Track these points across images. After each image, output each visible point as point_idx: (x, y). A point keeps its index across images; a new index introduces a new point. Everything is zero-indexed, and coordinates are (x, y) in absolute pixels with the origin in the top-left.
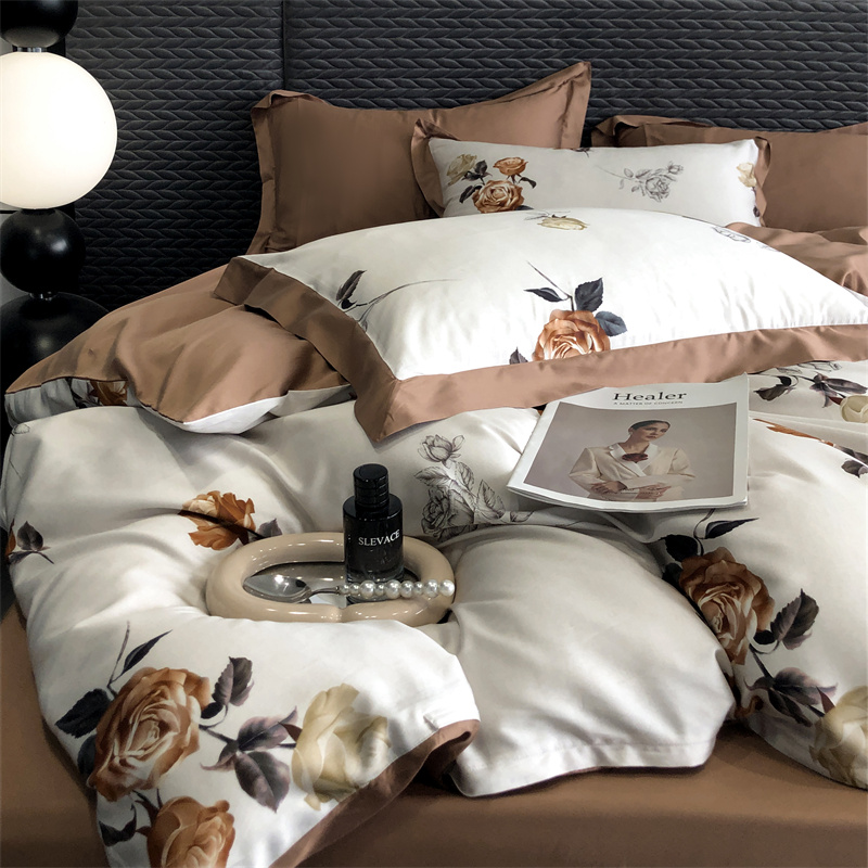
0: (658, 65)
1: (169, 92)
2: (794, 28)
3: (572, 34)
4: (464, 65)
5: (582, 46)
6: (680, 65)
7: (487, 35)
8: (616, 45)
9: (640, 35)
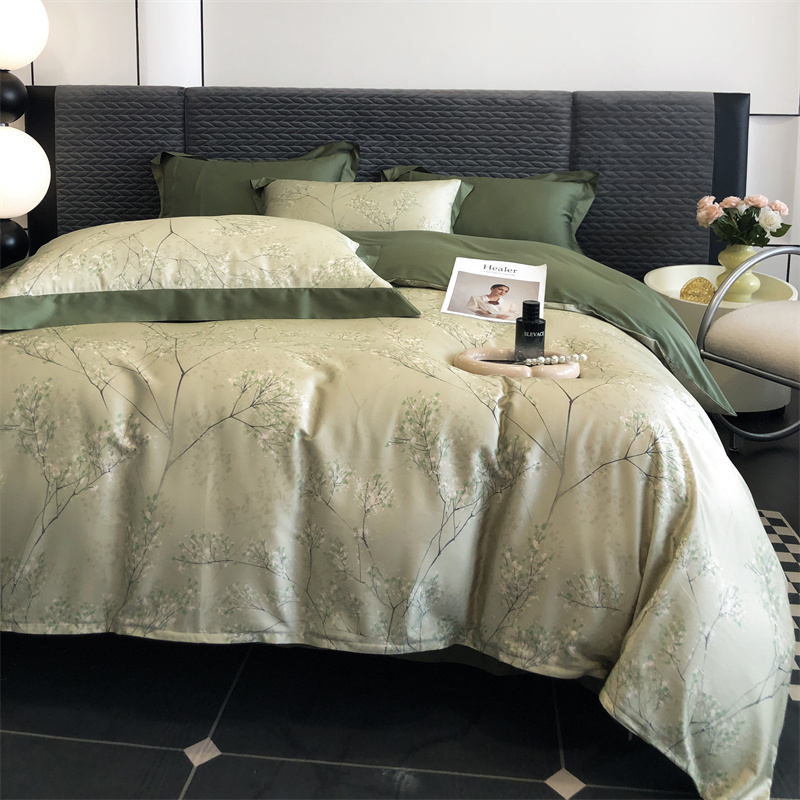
0: (413, 138)
1: (115, 154)
2: (496, 116)
3: (360, 120)
4: (294, 137)
5: (366, 127)
6: (427, 139)
7: (308, 119)
8: (387, 126)
9: (402, 120)
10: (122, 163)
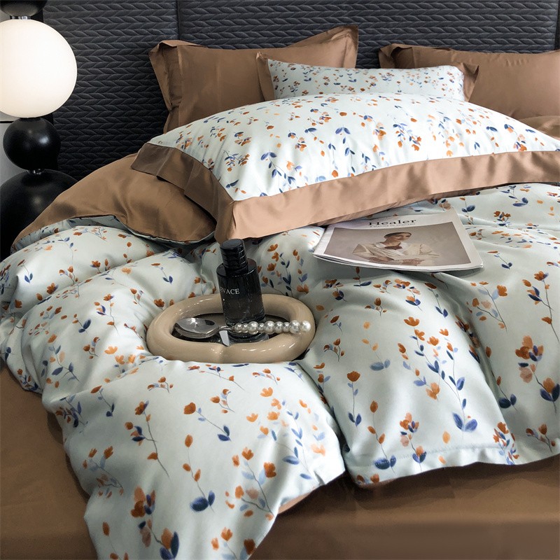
0: (407, 19)
1: (108, 44)
6: (421, 19)
8: (382, 7)
10: (116, 53)
